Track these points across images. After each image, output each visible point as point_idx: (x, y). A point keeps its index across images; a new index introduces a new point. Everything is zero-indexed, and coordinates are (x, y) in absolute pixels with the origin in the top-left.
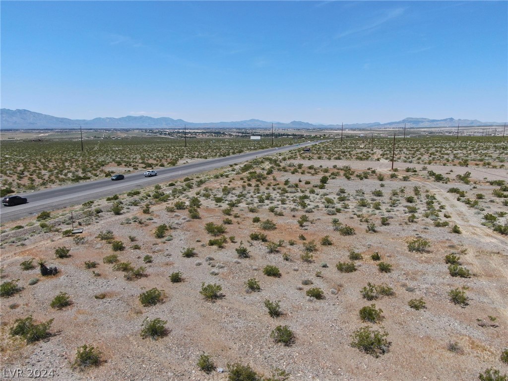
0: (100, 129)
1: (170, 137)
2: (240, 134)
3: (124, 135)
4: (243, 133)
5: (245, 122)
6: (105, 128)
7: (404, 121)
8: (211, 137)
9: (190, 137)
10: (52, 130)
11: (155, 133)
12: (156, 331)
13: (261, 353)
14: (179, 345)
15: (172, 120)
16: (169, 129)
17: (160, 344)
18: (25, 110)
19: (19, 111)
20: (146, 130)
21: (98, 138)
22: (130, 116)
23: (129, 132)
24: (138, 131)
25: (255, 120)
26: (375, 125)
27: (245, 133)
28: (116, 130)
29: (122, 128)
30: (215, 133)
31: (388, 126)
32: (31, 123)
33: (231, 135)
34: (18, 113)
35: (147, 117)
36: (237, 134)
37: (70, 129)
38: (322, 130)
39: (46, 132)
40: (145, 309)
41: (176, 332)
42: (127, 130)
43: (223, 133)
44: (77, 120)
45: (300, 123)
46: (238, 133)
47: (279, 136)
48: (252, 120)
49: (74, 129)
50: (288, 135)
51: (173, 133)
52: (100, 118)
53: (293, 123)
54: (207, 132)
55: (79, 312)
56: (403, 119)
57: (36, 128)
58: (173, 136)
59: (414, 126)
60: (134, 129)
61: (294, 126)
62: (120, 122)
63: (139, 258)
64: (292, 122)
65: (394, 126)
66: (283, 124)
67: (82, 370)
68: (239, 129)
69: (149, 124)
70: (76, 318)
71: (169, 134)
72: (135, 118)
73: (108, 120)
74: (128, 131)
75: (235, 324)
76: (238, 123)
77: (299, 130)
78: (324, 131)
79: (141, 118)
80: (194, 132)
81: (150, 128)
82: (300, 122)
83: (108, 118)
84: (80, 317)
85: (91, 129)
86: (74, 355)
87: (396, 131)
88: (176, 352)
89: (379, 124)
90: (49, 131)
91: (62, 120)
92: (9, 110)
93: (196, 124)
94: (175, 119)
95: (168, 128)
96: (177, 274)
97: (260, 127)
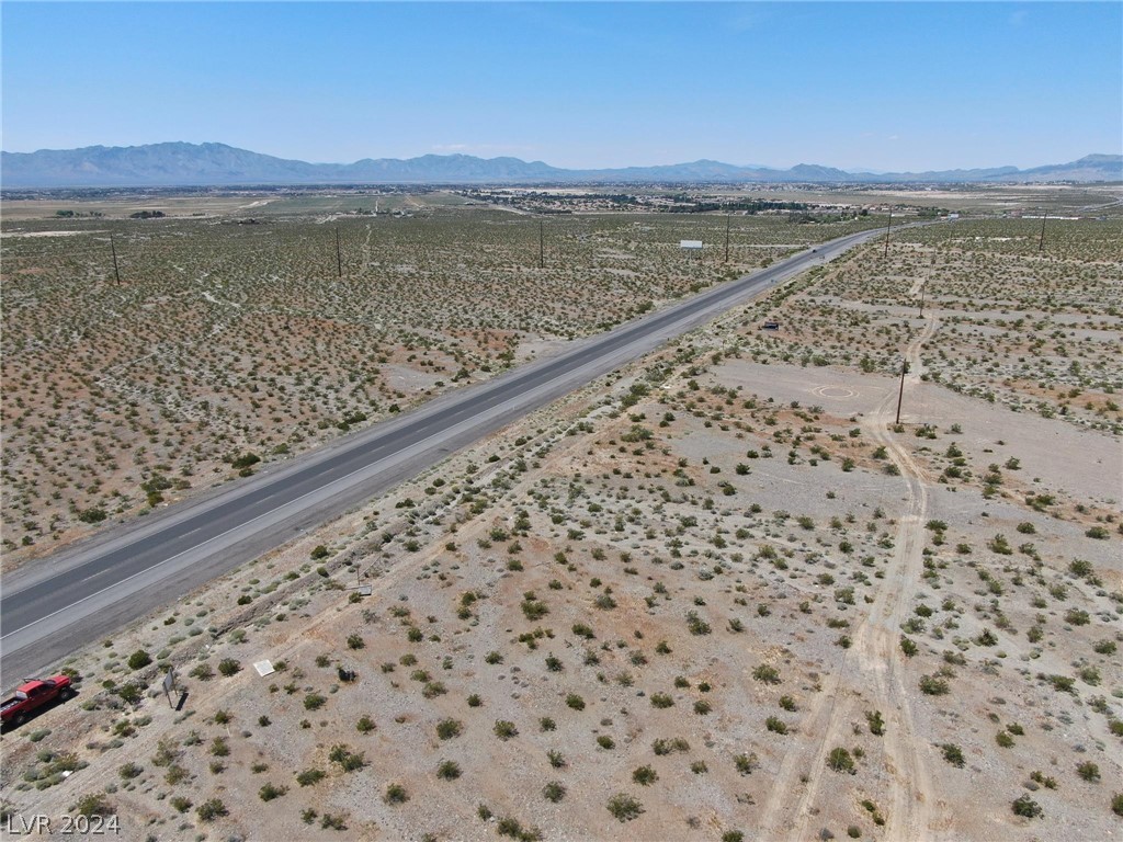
0: (369, 188)
1: (515, 211)
2: (671, 203)
3: (417, 205)
4: (677, 199)
5: (685, 166)
6: (379, 183)
7: (1080, 164)
8: (605, 212)
9: (559, 212)
10: (273, 189)
11: (484, 198)
12: (450, 772)
13: (531, 806)
14: (467, 789)
15: (522, 164)
16: (514, 186)
17: (451, 785)
18: (219, 145)
19: (207, 146)
20: (464, 188)
21: (366, 213)
22: (432, 156)
23: (430, 195)
24: (447, 191)
25: (709, 162)
26: (1005, 174)
27: (682, 200)
28: (401, 188)
29: (414, 182)
30: (614, 199)
31: (1038, 177)
32: (231, 173)
33: (648, 204)
34: (207, 152)
35: (466, 156)
36: (664, 202)
37: (309, 188)
38: (866, 189)
39: (263, 197)
40: (441, 743)
41: (467, 773)
42: (424, 190)
43: (633, 200)
44: (324, 166)
45: (816, 170)
46: (668, 197)
47: (760, 209)
48: (702, 163)
49: (317, 187)
50: (781, 206)
51: (524, 197)
52: (369, 160)
53: (800, 168)
54: (597, 197)
55: (382, 737)
56: (1080, 158)
57: (243, 184)
58: (520, 208)
59: (1106, 176)
60: (440, 187)
61: (801, 177)
62: (409, 170)
63: (438, 658)
64: (795, 168)
65: (1052, 177)
66: (774, 171)
67: (391, 804)
68: (671, 186)
69: (472, 174)
70: (381, 746)
71: (513, 202)
72: (442, 160)
73: (385, 164)
74: (426, 192)
75: (519, 771)
76: (667, 169)
77: (810, 188)
78: (870, 192)
79: (456, 161)
80: (567, 197)
81: (474, 182)
82: (817, 166)
83: (386, 160)
84: (385, 744)
85: (350, 187)
86: (385, 788)
87: (1053, 191)
88: (464, 796)
89: (1013, 171)
90: (268, 193)
91: (294, 166)
92: (189, 144)
93: (574, 172)
94: (528, 161)
95: (511, 182)
96: (476, 696)
97: (720, 179)
